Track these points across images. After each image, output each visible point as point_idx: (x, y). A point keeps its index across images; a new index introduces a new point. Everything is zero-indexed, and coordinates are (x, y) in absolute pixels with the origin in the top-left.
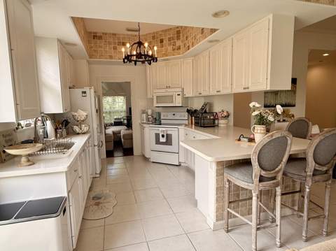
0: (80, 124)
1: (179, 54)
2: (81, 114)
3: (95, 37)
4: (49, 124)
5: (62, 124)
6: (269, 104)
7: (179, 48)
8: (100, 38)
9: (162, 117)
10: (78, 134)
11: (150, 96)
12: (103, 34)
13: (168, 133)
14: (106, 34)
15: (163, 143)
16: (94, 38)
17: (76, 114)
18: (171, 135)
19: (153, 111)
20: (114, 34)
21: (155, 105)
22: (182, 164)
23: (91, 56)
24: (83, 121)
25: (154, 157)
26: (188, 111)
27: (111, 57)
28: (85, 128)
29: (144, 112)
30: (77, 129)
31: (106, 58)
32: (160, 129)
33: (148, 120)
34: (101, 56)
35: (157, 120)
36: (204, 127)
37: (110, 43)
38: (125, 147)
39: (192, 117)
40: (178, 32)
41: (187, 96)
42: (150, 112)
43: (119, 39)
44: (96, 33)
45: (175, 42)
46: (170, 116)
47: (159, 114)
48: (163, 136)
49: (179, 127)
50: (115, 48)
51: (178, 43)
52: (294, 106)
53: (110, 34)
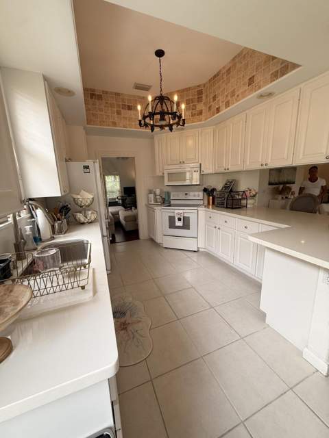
0: (85, 210)
1: (201, 121)
2: (85, 197)
3: (92, 96)
4: (40, 215)
5: (60, 212)
6: (273, 182)
7: (201, 113)
8: (100, 97)
9: (172, 198)
10: (83, 224)
11: (159, 173)
12: (103, 91)
13: (186, 215)
14: (107, 92)
15: (179, 227)
16: (92, 98)
17: (79, 197)
18: (189, 218)
19: (161, 190)
20: (118, 94)
21: (166, 183)
22: (200, 250)
23: (89, 122)
24: (88, 206)
25: (168, 242)
26: (205, 190)
27: (114, 124)
28: (91, 215)
29: (150, 192)
30: (80, 217)
31: (109, 126)
32: (176, 211)
33: (156, 201)
34: (102, 123)
35: (166, 201)
36: (232, 208)
37: (112, 106)
38: (128, 229)
39: (209, 196)
40: (200, 93)
41: (205, 172)
42: (158, 192)
43: (123, 100)
44: (94, 90)
45: (195, 106)
46: (182, 196)
47: (168, 194)
48: (179, 219)
49: (199, 209)
50: (119, 113)
51: (200, 106)
52: (294, 183)
53: (112, 93)
